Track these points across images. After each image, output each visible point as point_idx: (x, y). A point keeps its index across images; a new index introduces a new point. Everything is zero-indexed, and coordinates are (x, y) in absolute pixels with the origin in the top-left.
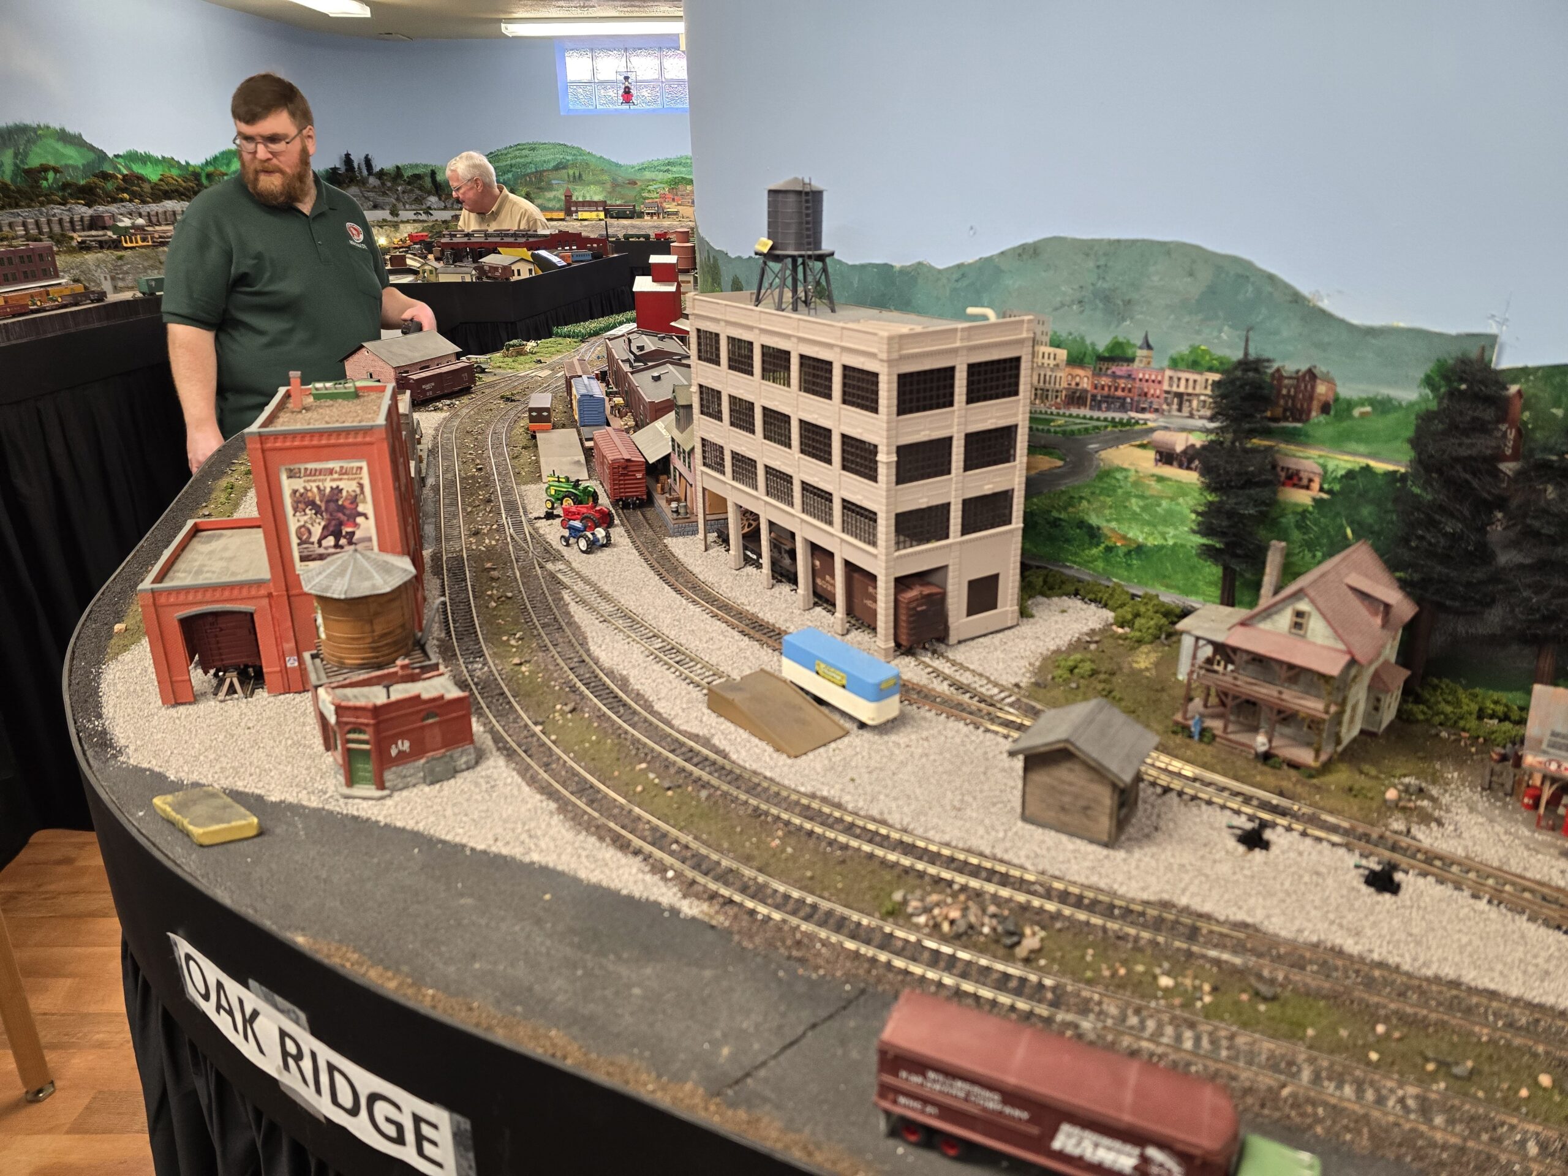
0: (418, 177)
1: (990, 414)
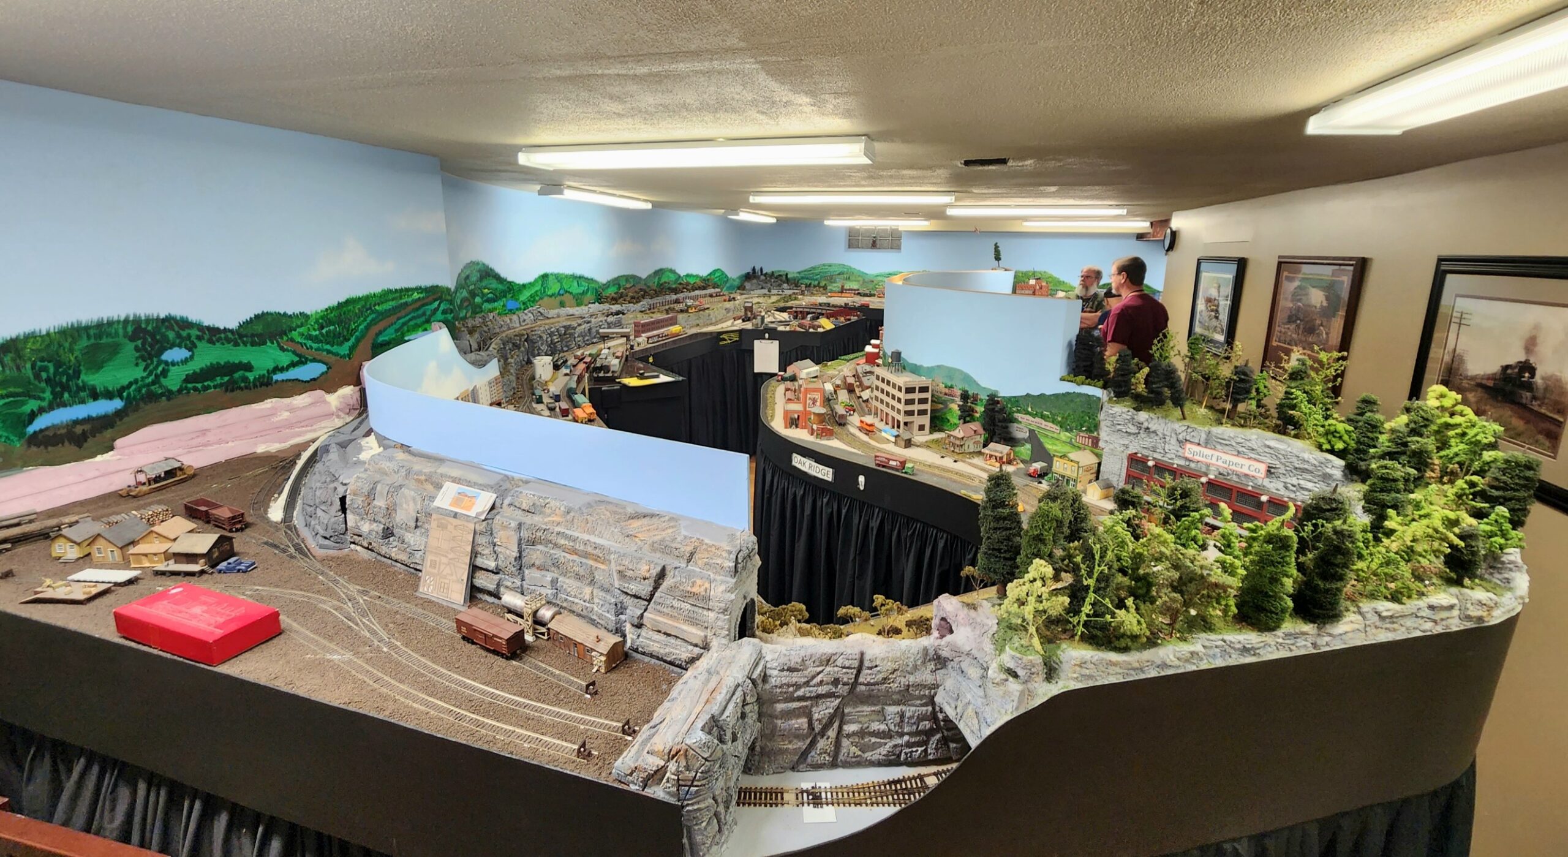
0: (780, 276)
1: (923, 395)
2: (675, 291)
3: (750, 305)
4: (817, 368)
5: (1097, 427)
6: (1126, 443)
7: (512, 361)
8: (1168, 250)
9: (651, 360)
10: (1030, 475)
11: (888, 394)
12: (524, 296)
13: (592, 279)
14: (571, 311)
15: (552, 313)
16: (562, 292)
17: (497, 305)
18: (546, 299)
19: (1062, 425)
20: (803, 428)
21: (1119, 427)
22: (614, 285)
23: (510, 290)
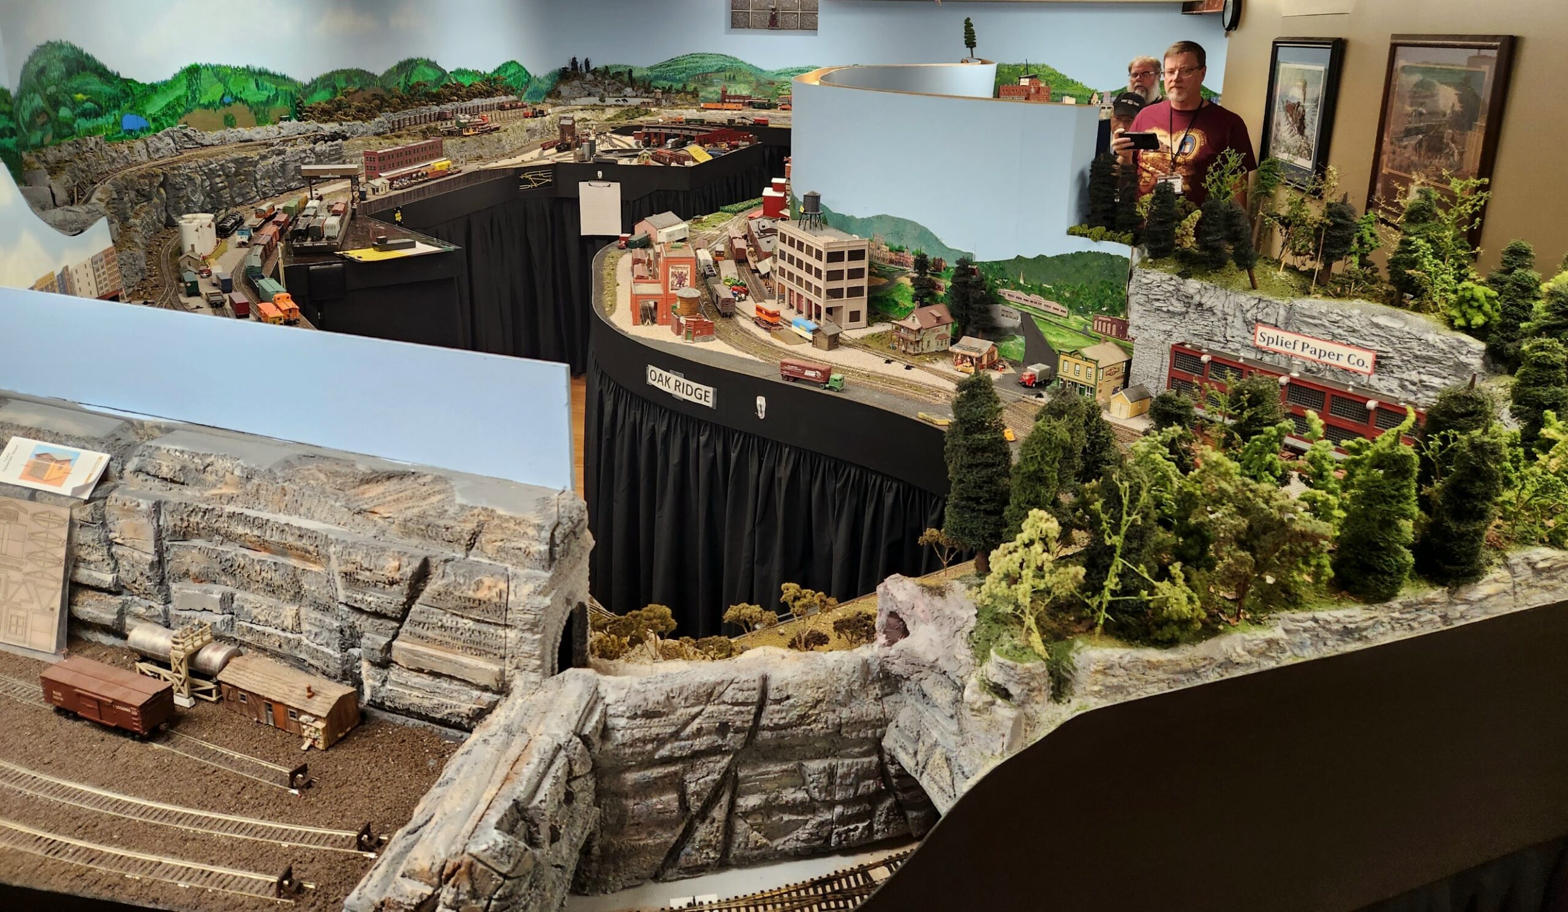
0: (619, 73)
1: (856, 265)
2: (438, 99)
3: (570, 122)
4: (685, 225)
5: (1124, 305)
6: (1168, 328)
7: (137, 222)
8: (1229, 29)
9: (398, 217)
10: (1024, 385)
11: (800, 264)
12: (156, 105)
13: (283, 77)
14: (246, 133)
15: (211, 137)
16: (227, 99)
17: (105, 121)
18: (197, 111)
19: (1074, 305)
20: (664, 322)
21: (1157, 304)
22: (324, 88)
23: (127, 95)
